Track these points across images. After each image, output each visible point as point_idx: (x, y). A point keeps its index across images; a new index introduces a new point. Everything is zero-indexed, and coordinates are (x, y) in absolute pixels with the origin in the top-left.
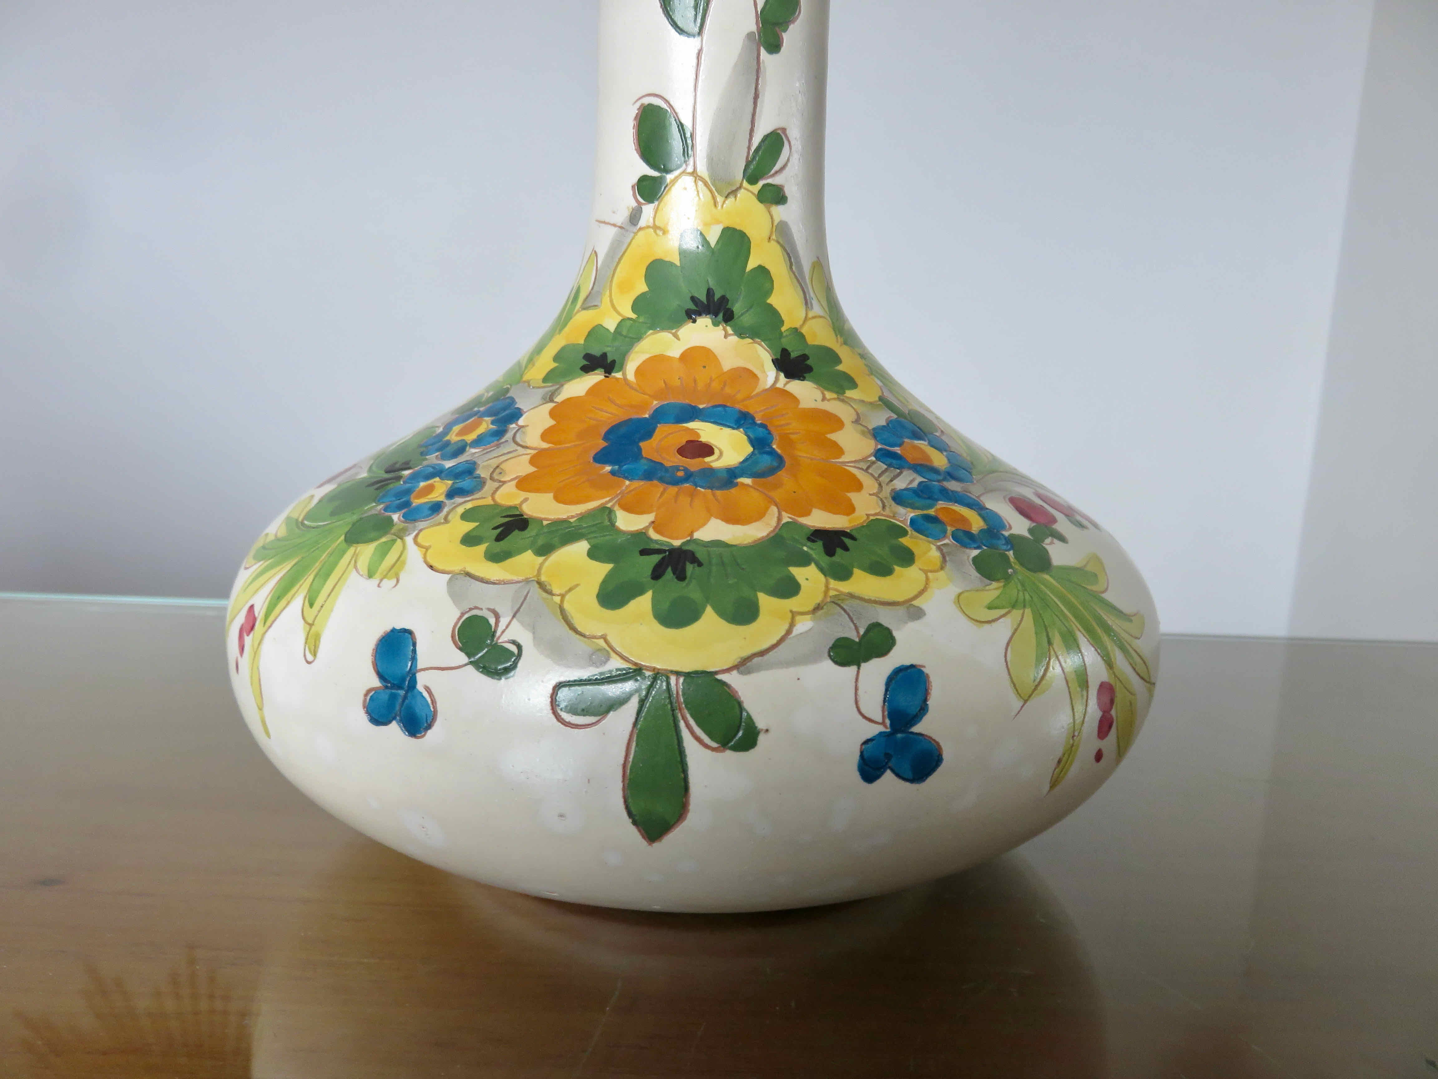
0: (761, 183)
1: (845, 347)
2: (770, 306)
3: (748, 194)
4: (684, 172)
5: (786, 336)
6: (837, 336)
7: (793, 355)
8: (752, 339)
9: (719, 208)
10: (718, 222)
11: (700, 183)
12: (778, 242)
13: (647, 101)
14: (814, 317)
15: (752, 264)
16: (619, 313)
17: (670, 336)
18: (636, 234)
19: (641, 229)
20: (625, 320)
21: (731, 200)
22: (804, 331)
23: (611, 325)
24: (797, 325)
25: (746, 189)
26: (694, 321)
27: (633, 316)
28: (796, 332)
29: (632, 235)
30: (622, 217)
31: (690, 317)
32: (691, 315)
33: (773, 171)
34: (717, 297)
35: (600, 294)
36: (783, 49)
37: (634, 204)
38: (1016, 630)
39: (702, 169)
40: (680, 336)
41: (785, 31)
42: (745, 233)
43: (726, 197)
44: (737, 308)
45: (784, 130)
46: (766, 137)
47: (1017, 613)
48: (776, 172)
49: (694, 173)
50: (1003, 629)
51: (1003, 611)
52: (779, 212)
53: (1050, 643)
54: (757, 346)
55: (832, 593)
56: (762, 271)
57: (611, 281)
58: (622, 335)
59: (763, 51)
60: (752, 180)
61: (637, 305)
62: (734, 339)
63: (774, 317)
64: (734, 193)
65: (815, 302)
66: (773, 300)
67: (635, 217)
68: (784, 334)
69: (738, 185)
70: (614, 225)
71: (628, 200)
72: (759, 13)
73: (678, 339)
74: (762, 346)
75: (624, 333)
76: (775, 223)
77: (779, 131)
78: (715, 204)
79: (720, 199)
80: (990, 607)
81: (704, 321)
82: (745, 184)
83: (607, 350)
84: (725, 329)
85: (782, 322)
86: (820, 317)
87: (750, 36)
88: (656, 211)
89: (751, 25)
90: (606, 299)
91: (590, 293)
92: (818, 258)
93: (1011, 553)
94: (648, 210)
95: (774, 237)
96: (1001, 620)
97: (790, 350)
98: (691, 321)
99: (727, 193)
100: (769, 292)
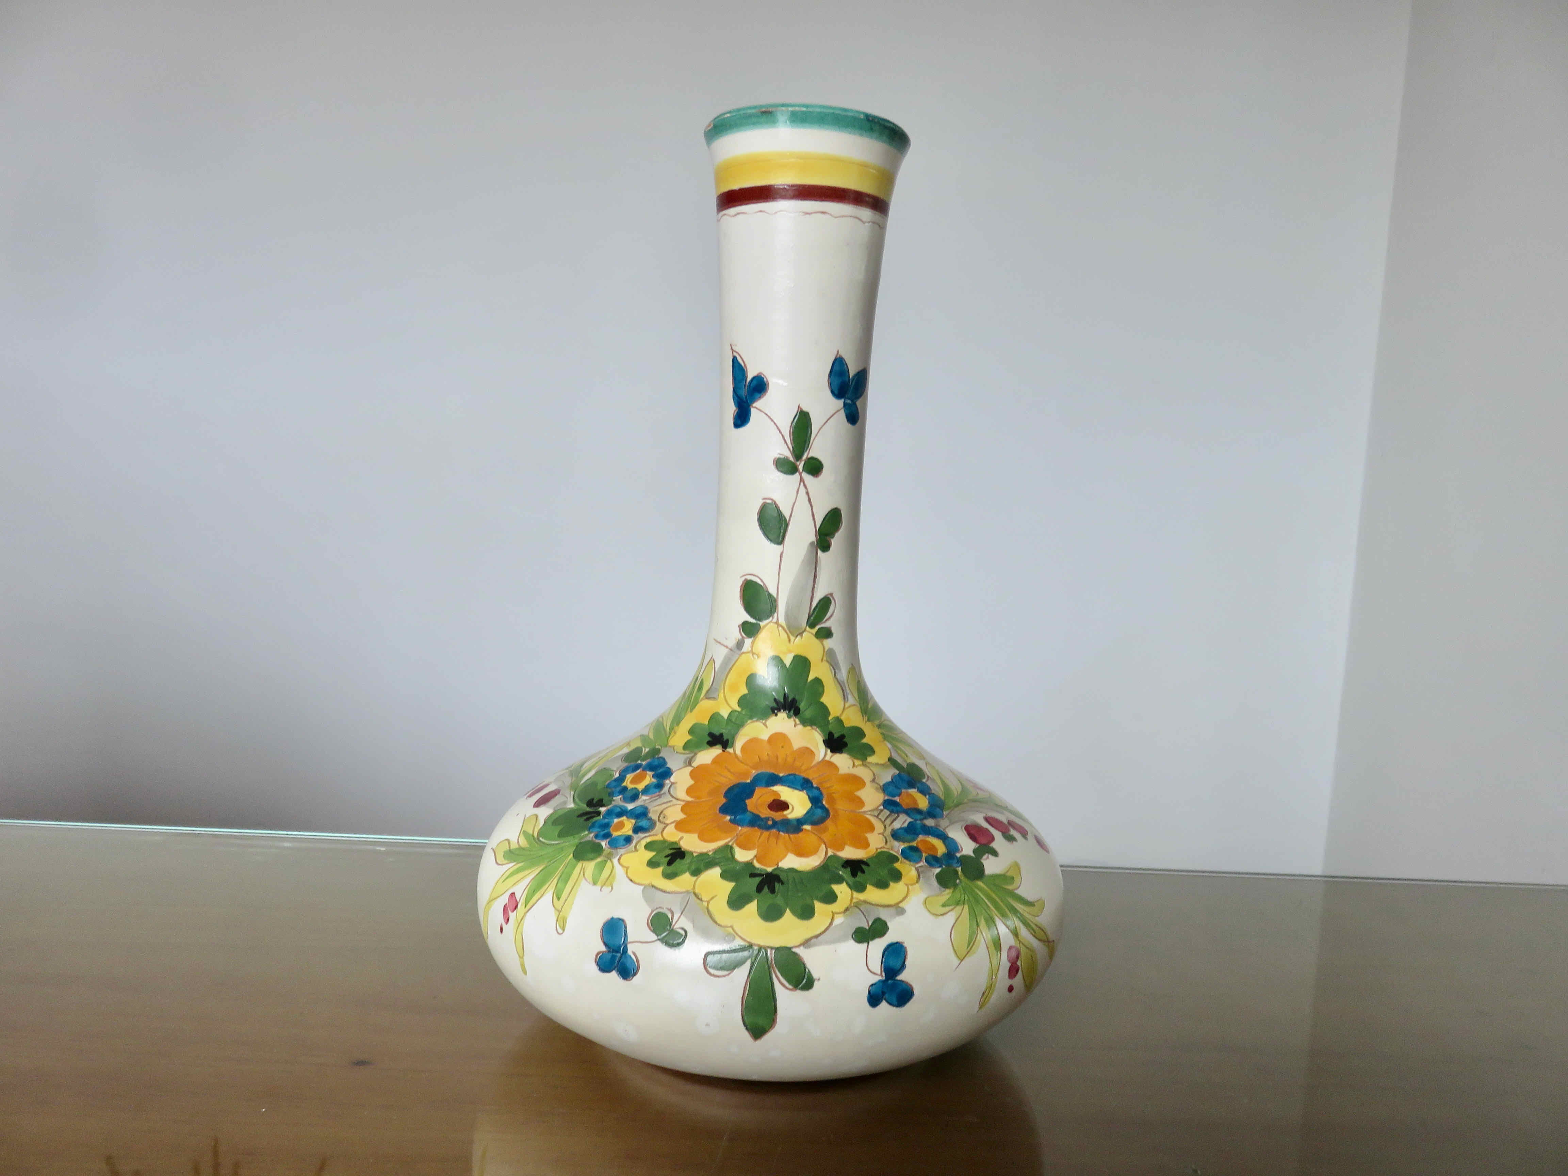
0: (817, 627)
1: (869, 724)
2: (822, 703)
3: (809, 634)
4: (771, 622)
5: (832, 723)
6: (863, 716)
7: (836, 736)
8: (811, 726)
9: (792, 642)
10: (790, 652)
11: (780, 628)
12: (827, 661)
13: (749, 578)
14: (849, 707)
15: (811, 677)
16: (730, 707)
17: (762, 725)
18: (740, 655)
19: (743, 653)
20: (733, 711)
21: (799, 637)
22: (843, 718)
23: (725, 714)
24: (838, 714)
25: (808, 632)
26: (776, 715)
27: (739, 709)
28: (839, 720)
29: (738, 656)
30: (732, 643)
31: (773, 712)
32: (774, 711)
33: (825, 619)
34: (790, 699)
35: (717, 690)
36: (831, 549)
37: (740, 637)
38: (958, 918)
39: (782, 621)
40: (768, 726)
41: (833, 538)
42: (807, 659)
43: (797, 636)
44: (802, 706)
45: (831, 594)
46: (820, 601)
47: (959, 908)
48: (827, 620)
49: (777, 623)
50: (950, 918)
51: (950, 908)
52: (828, 643)
53: (978, 925)
54: (814, 731)
55: (854, 901)
56: (818, 681)
57: (725, 683)
58: (732, 722)
59: (819, 552)
60: (812, 625)
61: (742, 701)
62: (800, 727)
63: (824, 710)
64: (801, 634)
65: (850, 697)
66: (824, 700)
67: (740, 645)
68: (831, 722)
69: (803, 629)
70: (727, 647)
71: (736, 634)
72: (817, 530)
73: (767, 727)
74: (818, 732)
75: (733, 720)
76: (826, 650)
77: (829, 596)
78: (790, 641)
79: (792, 638)
80: (943, 906)
81: (782, 715)
82: (808, 628)
83: (723, 731)
84: (794, 720)
85: (829, 714)
86: (854, 705)
87: (812, 544)
88: (753, 643)
89: (812, 537)
90: (721, 695)
91: (711, 687)
92: (852, 665)
93: (959, 869)
94: (748, 641)
95: (825, 658)
96: (949, 913)
97: (833, 732)
98: (774, 714)
99: (796, 634)
100: (821, 694)
